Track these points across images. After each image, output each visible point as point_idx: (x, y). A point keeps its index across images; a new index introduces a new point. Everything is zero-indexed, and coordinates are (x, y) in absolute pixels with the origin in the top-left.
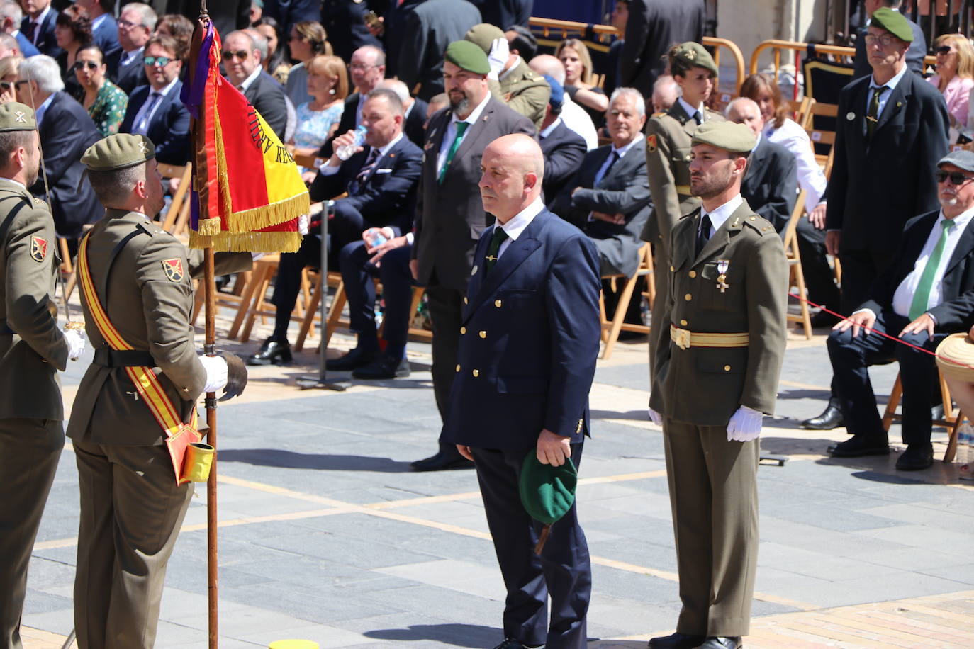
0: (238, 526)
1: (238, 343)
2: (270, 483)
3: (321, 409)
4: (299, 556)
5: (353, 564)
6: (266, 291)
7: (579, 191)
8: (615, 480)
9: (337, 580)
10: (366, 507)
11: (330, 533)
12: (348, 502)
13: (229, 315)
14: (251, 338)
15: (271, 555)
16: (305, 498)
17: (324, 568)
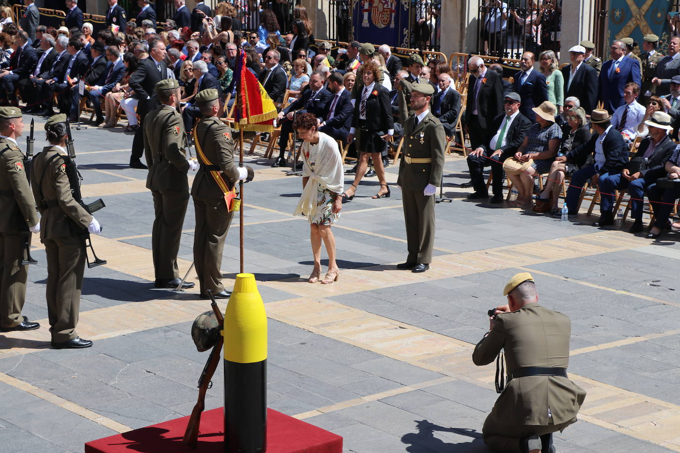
5: (297, 238)
8: (392, 208)
16: (284, 214)
17: (287, 239)
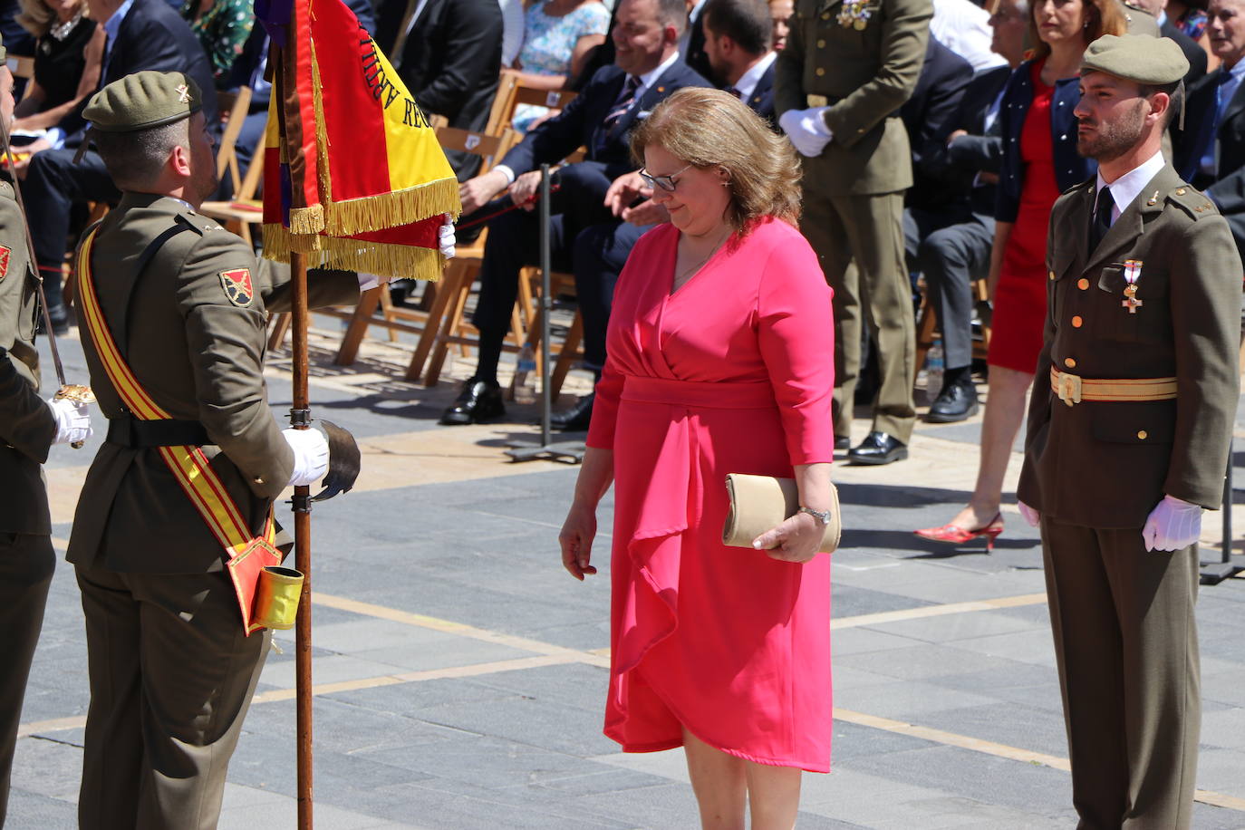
0: (387, 687)
1: (420, 387)
2: (445, 617)
3: (538, 494)
4: (476, 735)
5: (562, 750)
6: (465, 302)
7: (960, 135)
8: (996, 607)
9: (533, 776)
10: (594, 654)
11: (531, 698)
12: (566, 647)
13: (410, 342)
14: (441, 379)
15: (435, 734)
16: (497, 640)
17: (514, 756)
